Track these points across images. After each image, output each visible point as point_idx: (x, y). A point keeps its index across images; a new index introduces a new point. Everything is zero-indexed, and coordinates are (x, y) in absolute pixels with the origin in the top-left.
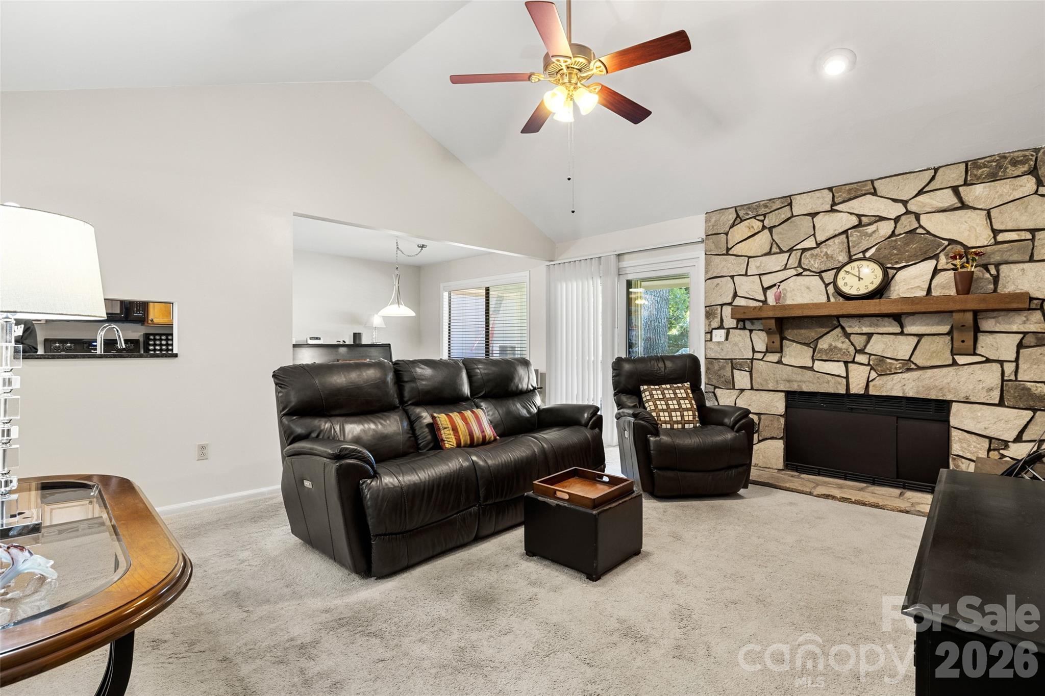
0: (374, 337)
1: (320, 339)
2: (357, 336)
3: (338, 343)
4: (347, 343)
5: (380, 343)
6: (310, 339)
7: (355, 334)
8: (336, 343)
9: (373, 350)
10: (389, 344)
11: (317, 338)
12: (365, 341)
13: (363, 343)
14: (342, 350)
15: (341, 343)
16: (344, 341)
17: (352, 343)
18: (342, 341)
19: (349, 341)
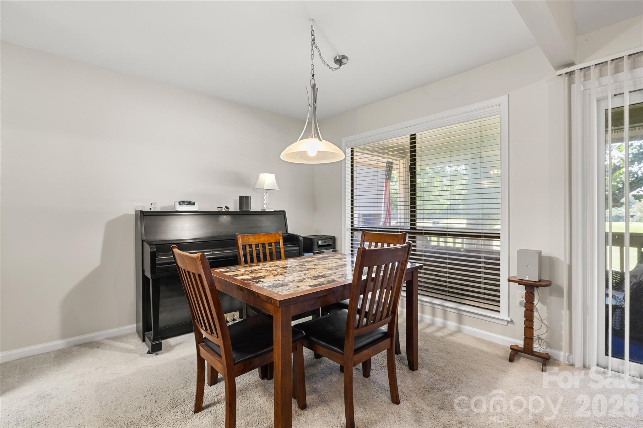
0: (265, 202)
1: (194, 204)
2: (244, 201)
3: (220, 209)
4: (231, 209)
5: (273, 210)
6: (180, 203)
7: (241, 198)
8: (217, 210)
9: (264, 218)
10: (284, 212)
11: (189, 203)
12: (254, 207)
13: (251, 210)
14: (225, 219)
15: (224, 210)
16: (227, 208)
17: (238, 210)
18: (224, 207)
19: (234, 207)
